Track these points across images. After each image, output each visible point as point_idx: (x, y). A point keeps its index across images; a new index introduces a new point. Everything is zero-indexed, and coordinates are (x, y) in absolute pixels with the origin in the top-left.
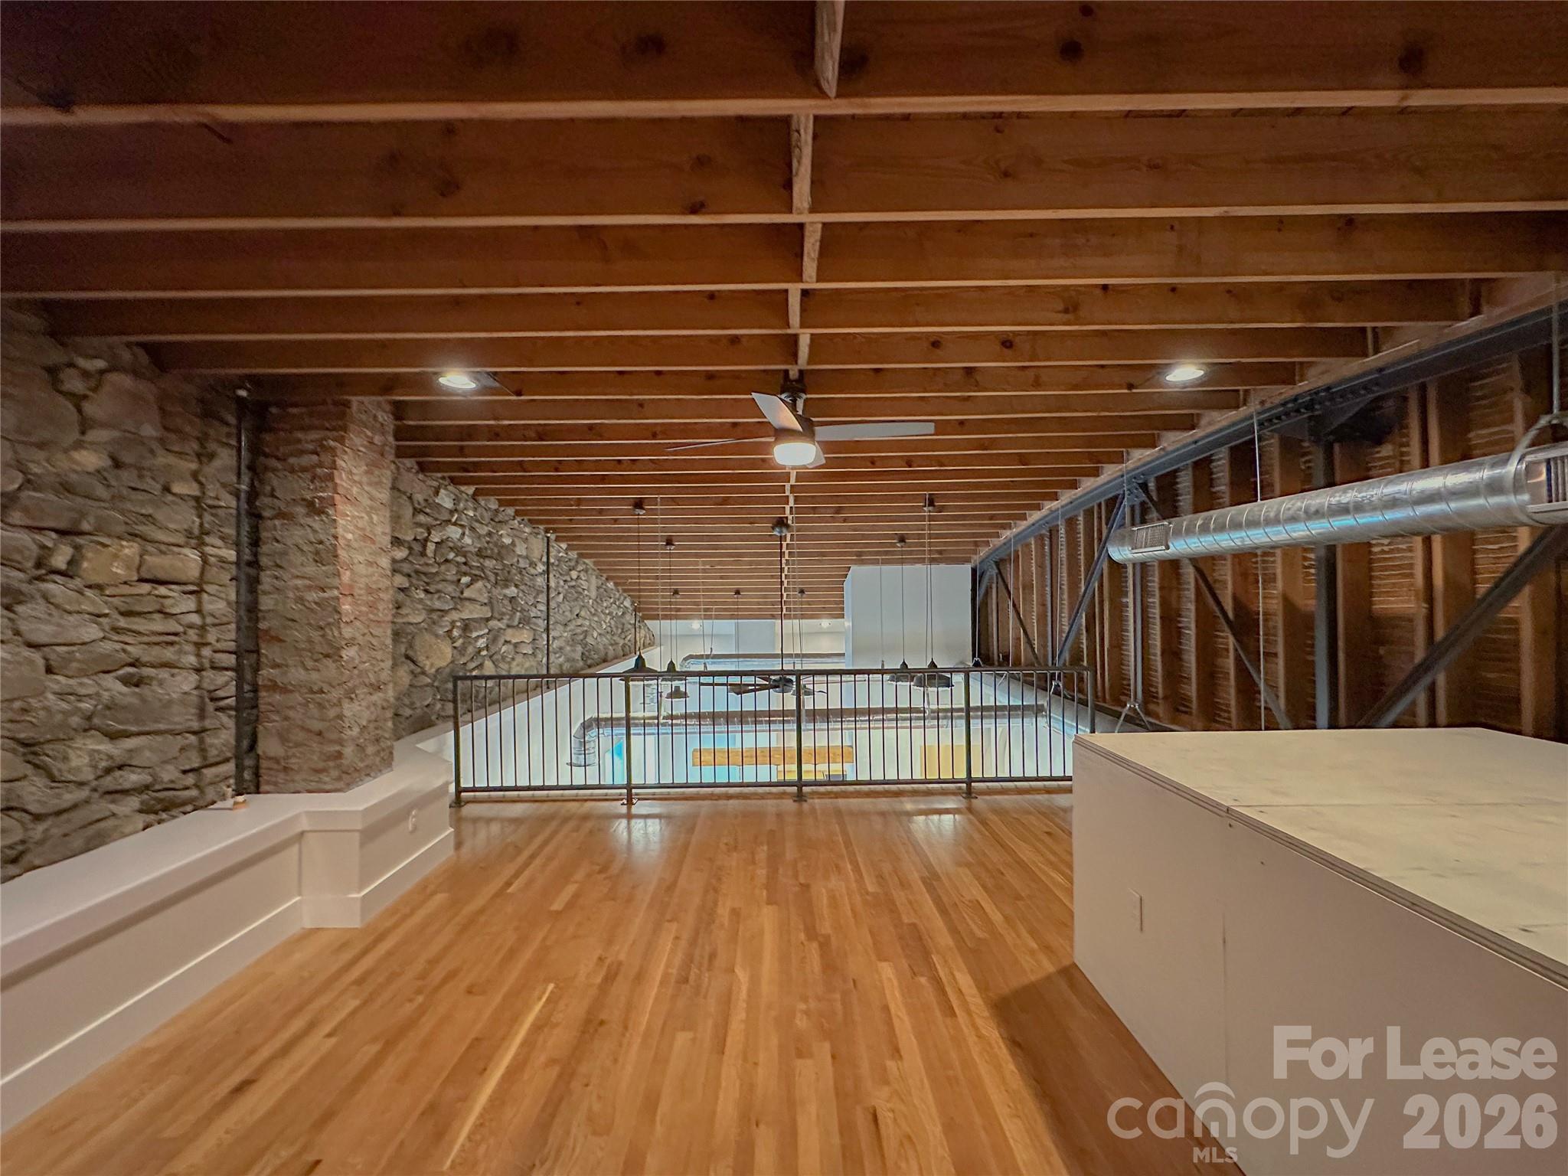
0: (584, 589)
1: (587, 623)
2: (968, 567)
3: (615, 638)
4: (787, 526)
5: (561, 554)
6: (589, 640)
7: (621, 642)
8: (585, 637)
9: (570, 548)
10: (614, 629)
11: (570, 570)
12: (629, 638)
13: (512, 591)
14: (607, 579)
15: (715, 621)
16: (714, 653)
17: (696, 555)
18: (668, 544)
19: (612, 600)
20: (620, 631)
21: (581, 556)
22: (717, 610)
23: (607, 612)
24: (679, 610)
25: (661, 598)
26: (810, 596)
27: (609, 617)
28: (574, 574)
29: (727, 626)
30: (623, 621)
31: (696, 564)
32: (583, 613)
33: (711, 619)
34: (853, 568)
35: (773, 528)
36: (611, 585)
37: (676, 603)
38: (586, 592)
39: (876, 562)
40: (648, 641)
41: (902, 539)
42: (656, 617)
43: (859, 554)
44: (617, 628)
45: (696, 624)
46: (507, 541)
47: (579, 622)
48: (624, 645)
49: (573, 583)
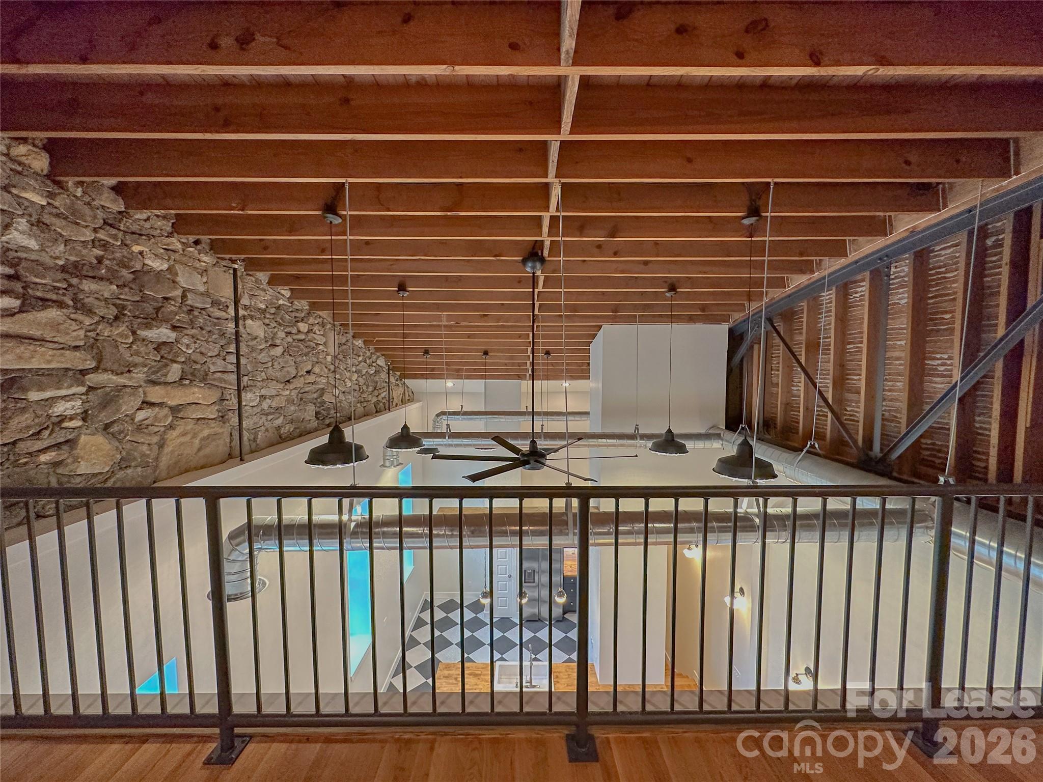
0: (317, 344)
1: (324, 380)
2: (725, 327)
3: (365, 395)
4: (542, 260)
5: (281, 302)
6: (327, 398)
7: (375, 399)
8: (321, 396)
9: (296, 295)
10: (364, 388)
11: (298, 321)
12: (383, 395)
13: (163, 333)
14: (353, 337)
15: (465, 381)
16: (464, 409)
17: (438, 307)
18: (400, 290)
19: (360, 359)
20: (371, 389)
21: (313, 306)
22: (467, 370)
23: (354, 369)
24: (433, 370)
25: (415, 358)
26: (555, 358)
27: (356, 376)
28: (303, 327)
29: (477, 385)
30: (377, 378)
31: (439, 318)
32: (317, 370)
33: (462, 379)
34: (606, 327)
35: (524, 261)
36: (359, 343)
37: (427, 363)
38: (321, 347)
39: (631, 320)
40: (407, 398)
41: (672, 288)
42: (415, 376)
43: (616, 309)
44: (368, 386)
45: (450, 384)
46: (158, 265)
47: (311, 378)
48: (378, 402)
49: (302, 337)
